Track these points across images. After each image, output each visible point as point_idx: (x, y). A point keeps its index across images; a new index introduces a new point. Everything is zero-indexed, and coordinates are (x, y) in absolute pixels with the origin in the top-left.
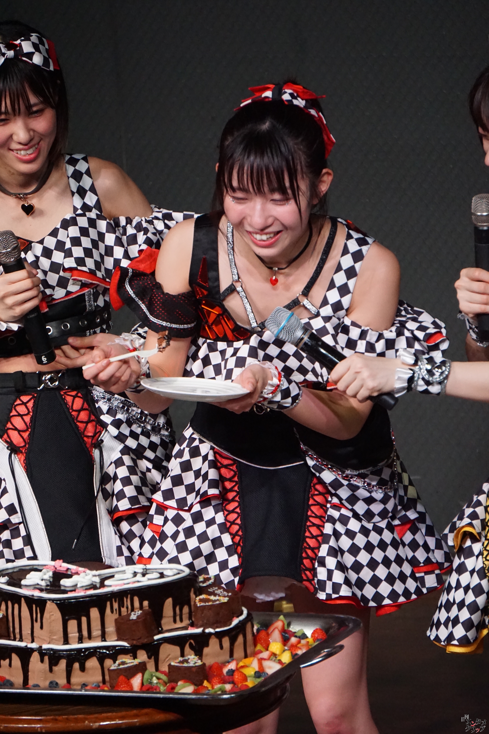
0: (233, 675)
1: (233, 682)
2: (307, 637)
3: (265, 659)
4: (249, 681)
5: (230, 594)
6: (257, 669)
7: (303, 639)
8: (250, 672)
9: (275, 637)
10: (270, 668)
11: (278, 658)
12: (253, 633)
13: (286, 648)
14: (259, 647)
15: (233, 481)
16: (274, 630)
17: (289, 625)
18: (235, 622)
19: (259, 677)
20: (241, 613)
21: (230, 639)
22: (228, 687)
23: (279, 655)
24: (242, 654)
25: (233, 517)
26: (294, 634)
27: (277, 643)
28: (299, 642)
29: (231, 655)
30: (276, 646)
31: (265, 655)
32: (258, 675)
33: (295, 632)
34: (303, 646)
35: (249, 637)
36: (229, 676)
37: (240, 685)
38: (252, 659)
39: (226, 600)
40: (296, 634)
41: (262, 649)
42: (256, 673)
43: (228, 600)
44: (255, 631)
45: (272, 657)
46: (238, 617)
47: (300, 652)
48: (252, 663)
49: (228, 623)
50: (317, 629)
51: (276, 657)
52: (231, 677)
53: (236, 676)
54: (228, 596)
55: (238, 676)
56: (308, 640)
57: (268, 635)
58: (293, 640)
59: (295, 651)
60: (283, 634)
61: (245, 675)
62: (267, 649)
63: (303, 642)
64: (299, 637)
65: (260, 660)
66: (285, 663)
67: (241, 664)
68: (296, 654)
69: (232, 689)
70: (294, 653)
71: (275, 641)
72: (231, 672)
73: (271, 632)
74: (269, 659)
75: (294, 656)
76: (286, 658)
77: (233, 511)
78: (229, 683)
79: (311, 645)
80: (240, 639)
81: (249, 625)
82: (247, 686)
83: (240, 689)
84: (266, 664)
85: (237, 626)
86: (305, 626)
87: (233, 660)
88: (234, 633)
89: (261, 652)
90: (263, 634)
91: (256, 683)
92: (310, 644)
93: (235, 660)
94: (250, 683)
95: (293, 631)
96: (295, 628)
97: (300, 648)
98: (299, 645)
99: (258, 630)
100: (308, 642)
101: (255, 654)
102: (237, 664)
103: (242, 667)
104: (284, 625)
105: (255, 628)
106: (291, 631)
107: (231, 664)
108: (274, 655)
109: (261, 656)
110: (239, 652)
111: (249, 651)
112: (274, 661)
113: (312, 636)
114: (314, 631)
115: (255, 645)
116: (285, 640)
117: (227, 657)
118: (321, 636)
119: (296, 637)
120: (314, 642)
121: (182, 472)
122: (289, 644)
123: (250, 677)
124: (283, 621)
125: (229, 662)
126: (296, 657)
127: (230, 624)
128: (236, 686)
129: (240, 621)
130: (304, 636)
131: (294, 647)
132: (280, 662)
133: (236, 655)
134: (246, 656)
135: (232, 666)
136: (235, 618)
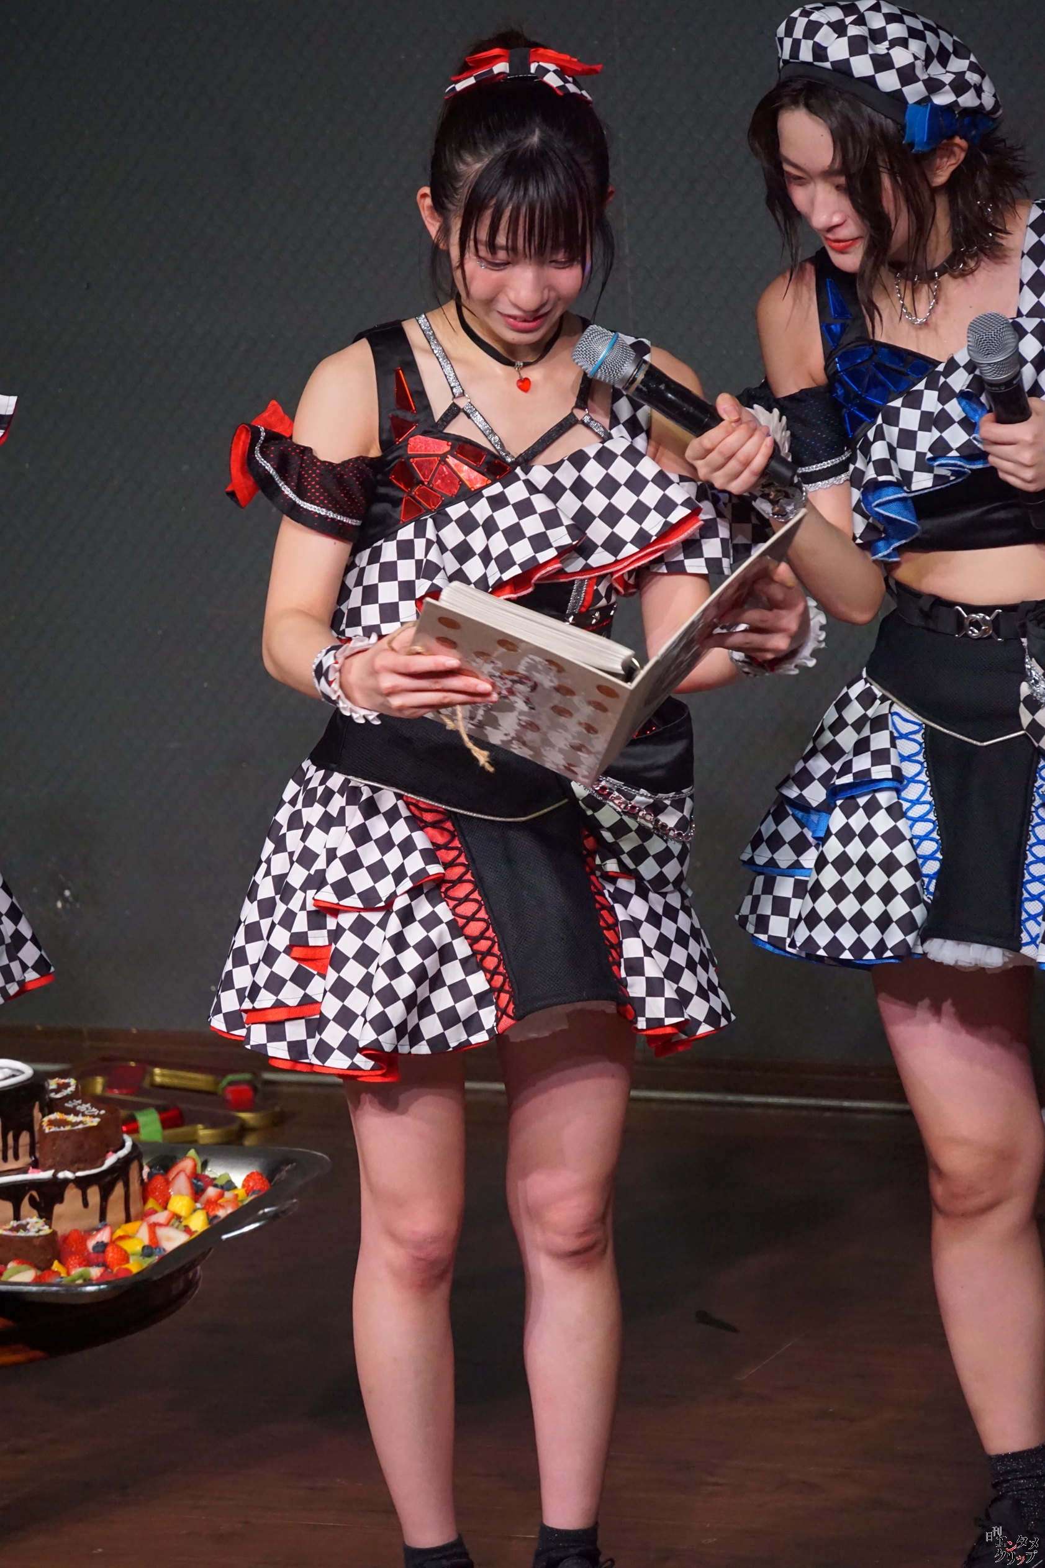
0: (104, 1252)
1: (105, 1265)
2: (235, 1188)
3: (160, 1225)
4: (131, 1261)
5: (103, 1112)
6: (146, 1242)
7: (229, 1190)
8: (134, 1246)
9: (181, 1183)
10: (169, 1239)
11: (184, 1223)
12: (142, 1180)
13: (198, 1205)
14: (151, 1204)
15: (452, 849)
16: (178, 1174)
17: (205, 1165)
18: (111, 1160)
19: (149, 1255)
20: (122, 1146)
21: (101, 1190)
22: (95, 1272)
23: (186, 1218)
24: (122, 1216)
25: (468, 909)
26: (212, 1182)
27: (182, 1198)
28: (221, 1196)
29: (103, 1216)
30: (180, 1202)
31: (161, 1217)
32: (147, 1251)
33: (215, 1179)
34: (227, 1201)
35: (135, 1186)
36: (98, 1252)
37: (115, 1270)
38: (138, 1223)
39: (95, 1122)
40: (216, 1182)
41: (157, 1208)
42: (144, 1248)
43: (99, 1123)
44: (145, 1176)
45: (173, 1221)
46: (115, 1151)
47: (222, 1213)
48: (137, 1231)
49: (99, 1162)
50: (252, 1173)
51: (181, 1222)
52: (102, 1255)
53: (110, 1254)
54: (98, 1116)
55: (113, 1252)
56: (236, 1192)
57: (168, 1183)
58: (211, 1192)
59: (213, 1210)
60: (195, 1181)
61: (126, 1252)
62: (165, 1208)
63: (228, 1195)
64: (222, 1187)
65: (153, 1227)
66: (196, 1232)
67: (119, 1233)
68: (216, 1217)
69: (102, 1275)
70: (212, 1214)
71: (179, 1193)
72: (102, 1247)
73: (173, 1179)
74: (167, 1224)
75: (211, 1219)
76: (198, 1223)
77: (466, 899)
78: (98, 1265)
79: (242, 1201)
80: (119, 1190)
81: (134, 1166)
82: (128, 1270)
83: (116, 1275)
84: (161, 1232)
85: (112, 1168)
86: (232, 1168)
87: (106, 1225)
88: (108, 1179)
89: (154, 1212)
90: (159, 1182)
91: (145, 1265)
92: (240, 1198)
93: (110, 1225)
94: (135, 1266)
95: (212, 1176)
96: (215, 1171)
97: (222, 1206)
98: (220, 1201)
99: (149, 1175)
100: (237, 1196)
101: (144, 1216)
102: (112, 1233)
103: (121, 1238)
104: (195, 1165)
105: (146, 1170)
106: (207, 1177)
107: (102, 1232)
108: (178, 1217)
109: (154, 1219)
110: (116, 1211)
111: (133, 1211)
112: (177, 1228)
113: (244, 1186)
114: (248, 1176)
115: (145, 1201)
116: (197, 1193)
117: (95, 1221)
118: (261, 1185)
119: (216, 1186)
120: (248, 1195)
121: (357, 845)
122: (204, 1198)
123: (133, 1254)
124: (194, 1160)
125: (98, 1230)
126: (216, 1221)
127: (102, 1164)
128: (109, 1270)
129: (119, 1159)
130: (230, 1186)
131: (211, 1204)
132: (187, 1229)
133: (110, 1217)
134: (128, 1220)
135: (104, 1236)
136: (110, 1153)
